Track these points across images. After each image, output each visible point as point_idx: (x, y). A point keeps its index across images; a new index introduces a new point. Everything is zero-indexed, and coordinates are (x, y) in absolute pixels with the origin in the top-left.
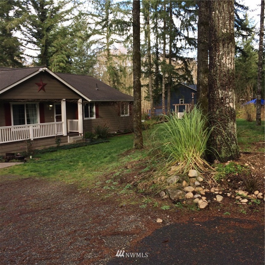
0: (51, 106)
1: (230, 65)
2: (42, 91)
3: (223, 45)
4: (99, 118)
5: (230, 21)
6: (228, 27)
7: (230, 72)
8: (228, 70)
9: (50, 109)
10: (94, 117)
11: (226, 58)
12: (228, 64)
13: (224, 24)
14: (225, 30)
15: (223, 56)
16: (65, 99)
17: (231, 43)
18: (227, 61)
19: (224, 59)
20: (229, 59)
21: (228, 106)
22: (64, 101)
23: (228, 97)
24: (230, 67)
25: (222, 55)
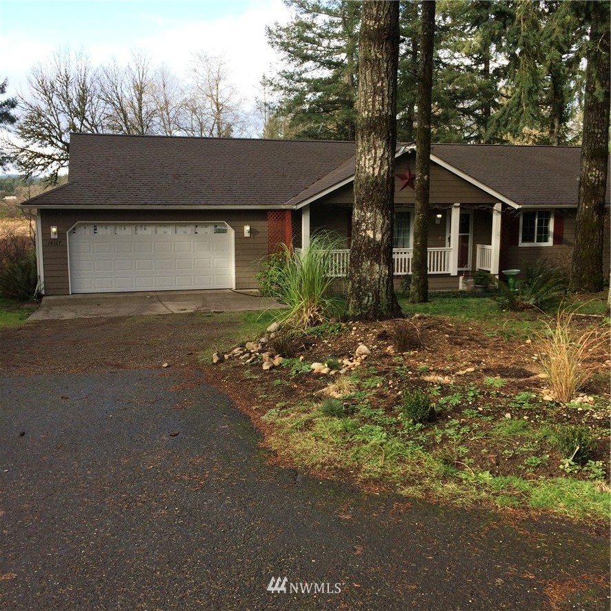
0: (439, 216)
1: (371, 169)
2: (408, 188)
3: (362, 137)
4: (564, 246)
5: (374, 97)
6: (371, 107)
7: (370, 180)
8: (368, 178)
9: (438, 222)
10: (550, 243)
11: (366, 158)
12: (369, 168)
13: (366, 102)
14: (366, 113)
15: (362, 155)
16: (459, 204)
17: (373, 133)
18: (367, 162)
19: (363, 159)
20: (369, 160)
21: (364, 235)
22: (455, 207)
23: (364, 221)
24: (372, 172)
25: (361, 153)
